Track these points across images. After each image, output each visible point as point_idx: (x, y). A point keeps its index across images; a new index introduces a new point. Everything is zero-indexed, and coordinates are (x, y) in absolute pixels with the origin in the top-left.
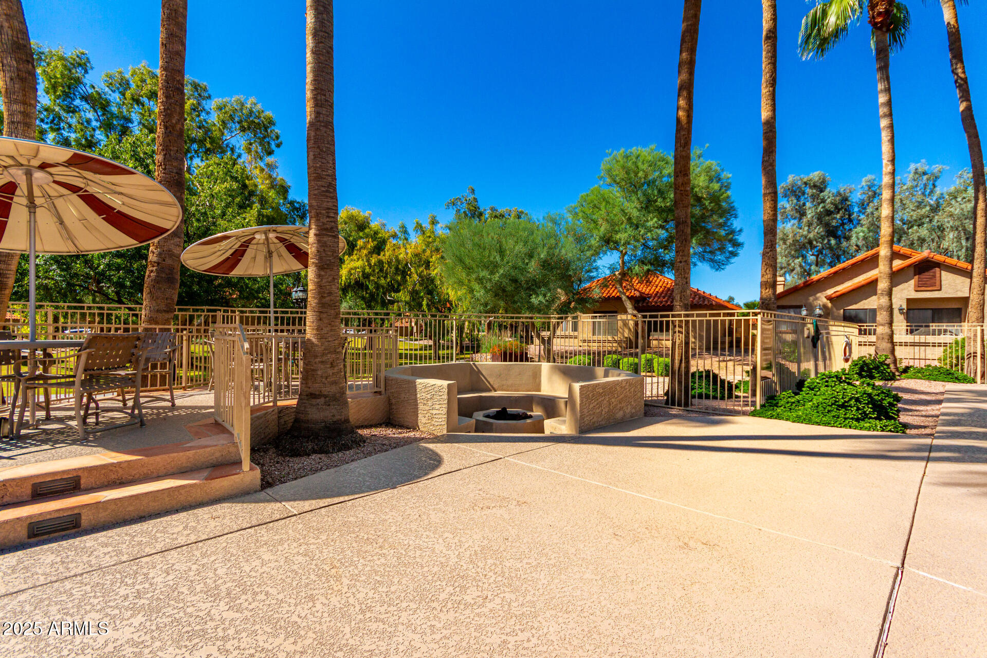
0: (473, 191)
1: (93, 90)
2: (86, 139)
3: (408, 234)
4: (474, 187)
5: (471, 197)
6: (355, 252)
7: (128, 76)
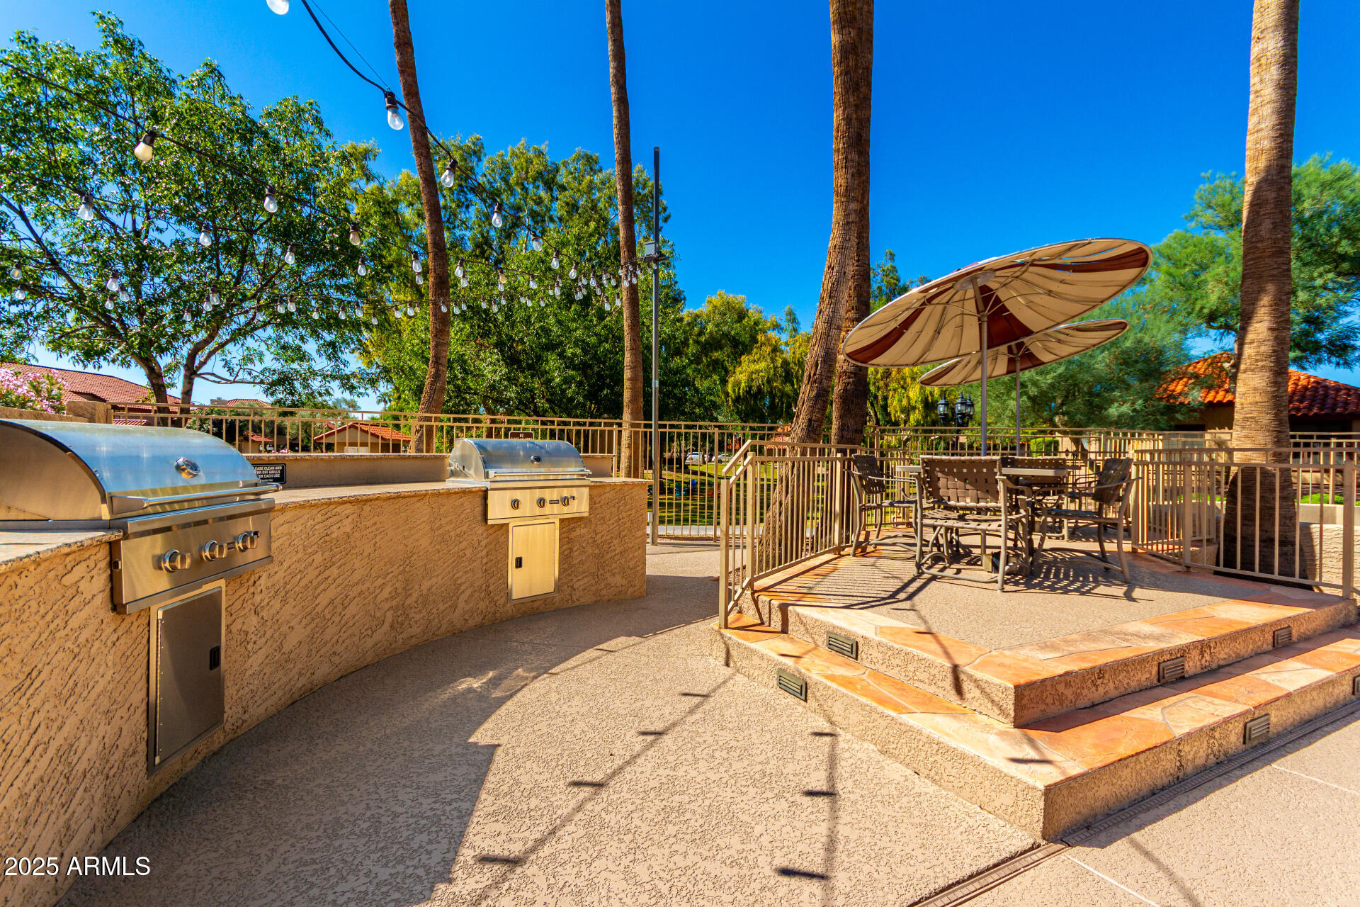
0: (892, 256)
1: (485, 179)
2: (482, 236)
3: (798, 323)
4: (894, 252)
5: (889, 265)
6: (755, 350)
7: (508, 158)
